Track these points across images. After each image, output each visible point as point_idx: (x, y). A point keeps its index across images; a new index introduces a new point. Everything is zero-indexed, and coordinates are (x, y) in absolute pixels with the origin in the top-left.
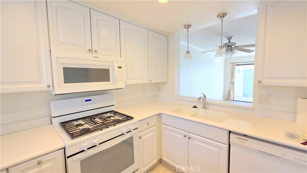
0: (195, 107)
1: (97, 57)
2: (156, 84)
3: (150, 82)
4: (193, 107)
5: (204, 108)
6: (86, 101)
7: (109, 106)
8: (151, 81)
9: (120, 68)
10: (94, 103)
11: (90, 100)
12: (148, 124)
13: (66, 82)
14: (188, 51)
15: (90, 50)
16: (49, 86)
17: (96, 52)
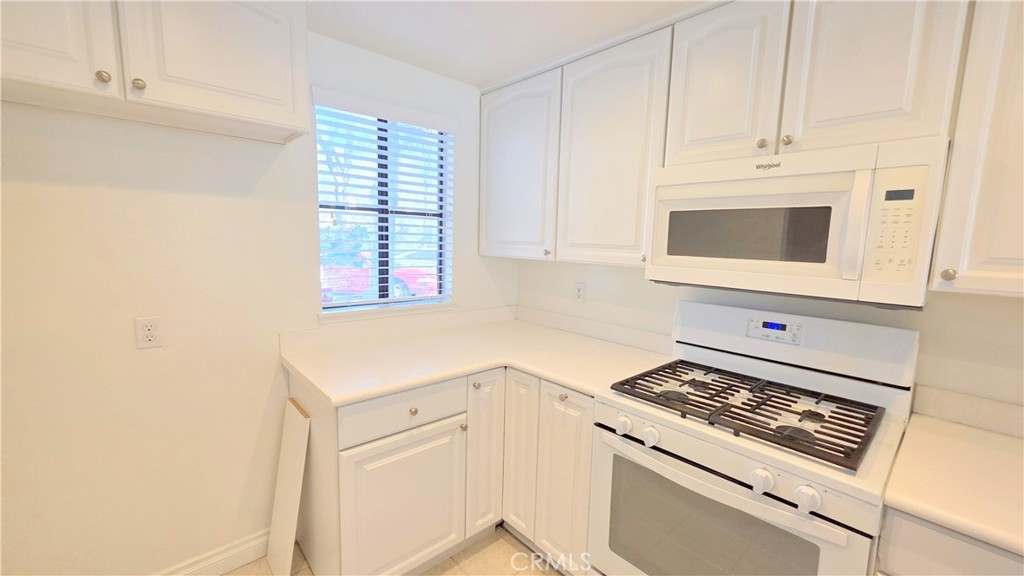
1: (770, 166)
6: (767, 325)
10: (794, 341)
11: (783, 327)
13: (673, 250)
15: (762, 144)
16: (644, 260)
17: (788, 142)
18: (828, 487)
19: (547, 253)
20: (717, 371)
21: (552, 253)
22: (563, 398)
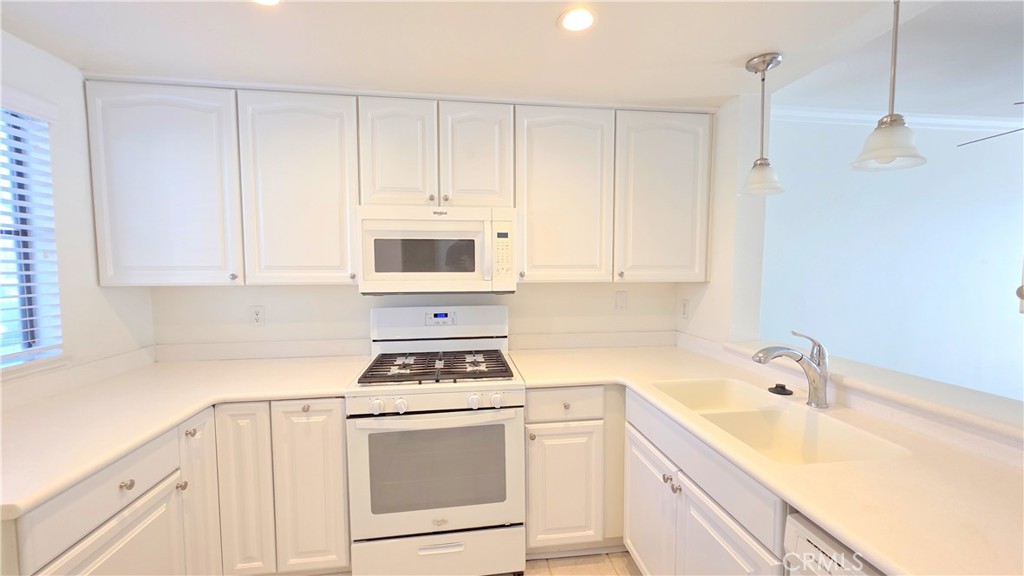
0: (781, 390)
1: (441, 213)
2: (676, 287)
3: (617, 278)
4: (771, 390)
5: (817, 399)
6: (436, 316)
7: (492, 337)
8: (621, 275)
9: (505, 235)
10: (453, 322)
11: (446, 315)
12: (567, 407)
14: (762, 159)
15: (432, 198)
16: (353, 277)
17: (446, 200)
18: (505, 391)
19: (234, 277)
20: (411, 354)
21: (241, 276)
22: (306, 410)
